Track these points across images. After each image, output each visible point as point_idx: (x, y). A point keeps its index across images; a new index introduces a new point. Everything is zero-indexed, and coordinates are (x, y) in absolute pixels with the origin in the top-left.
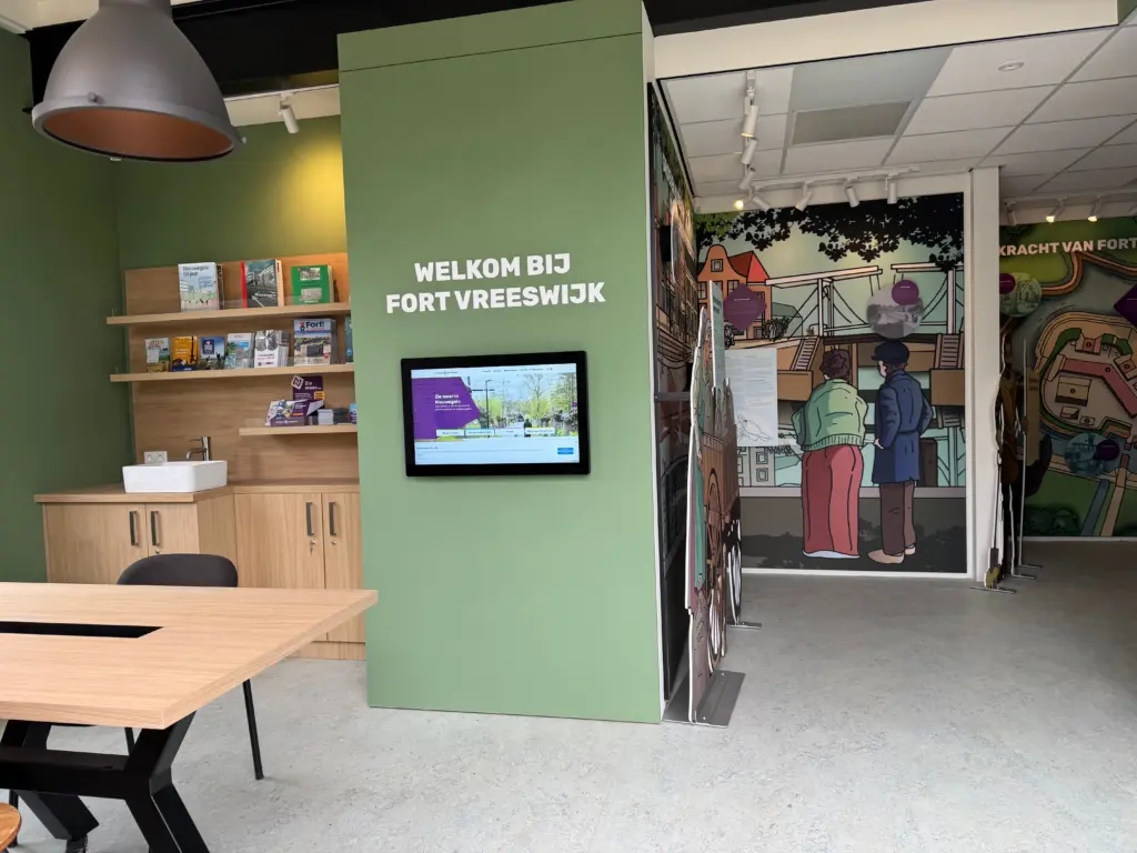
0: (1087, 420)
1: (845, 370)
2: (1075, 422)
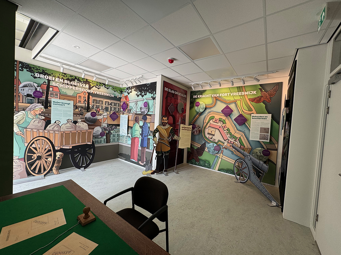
0: (214, 140)
1: (138, 121)
2: (211, 140)
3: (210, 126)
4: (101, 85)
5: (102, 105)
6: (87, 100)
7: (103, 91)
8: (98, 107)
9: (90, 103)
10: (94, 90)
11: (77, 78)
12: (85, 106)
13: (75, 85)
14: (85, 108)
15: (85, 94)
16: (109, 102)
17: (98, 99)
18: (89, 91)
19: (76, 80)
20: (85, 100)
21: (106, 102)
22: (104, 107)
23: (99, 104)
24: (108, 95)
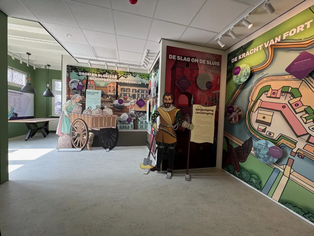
0: (270, 134)
1: (154, 105)
2: (264, 134)
3: (261, 107)
4: (128, 74)
5: (129, 93)
6: (115, 89)
7: (130, 79)
8: (125, 95)
9: (119, 92)
10: (122, 80)
11: (108, 71)
12: (114, 94)
13: (106, 77)
14: (114, 96)
15: (114, 84)
16: (136, 90)
17: (126, 87)
18: (117, 81)
19: (107, 73)
20: (114, 89)
21: (133, 89)
22: (131, 95)
23: (127, 92)
24: (134, 83)
